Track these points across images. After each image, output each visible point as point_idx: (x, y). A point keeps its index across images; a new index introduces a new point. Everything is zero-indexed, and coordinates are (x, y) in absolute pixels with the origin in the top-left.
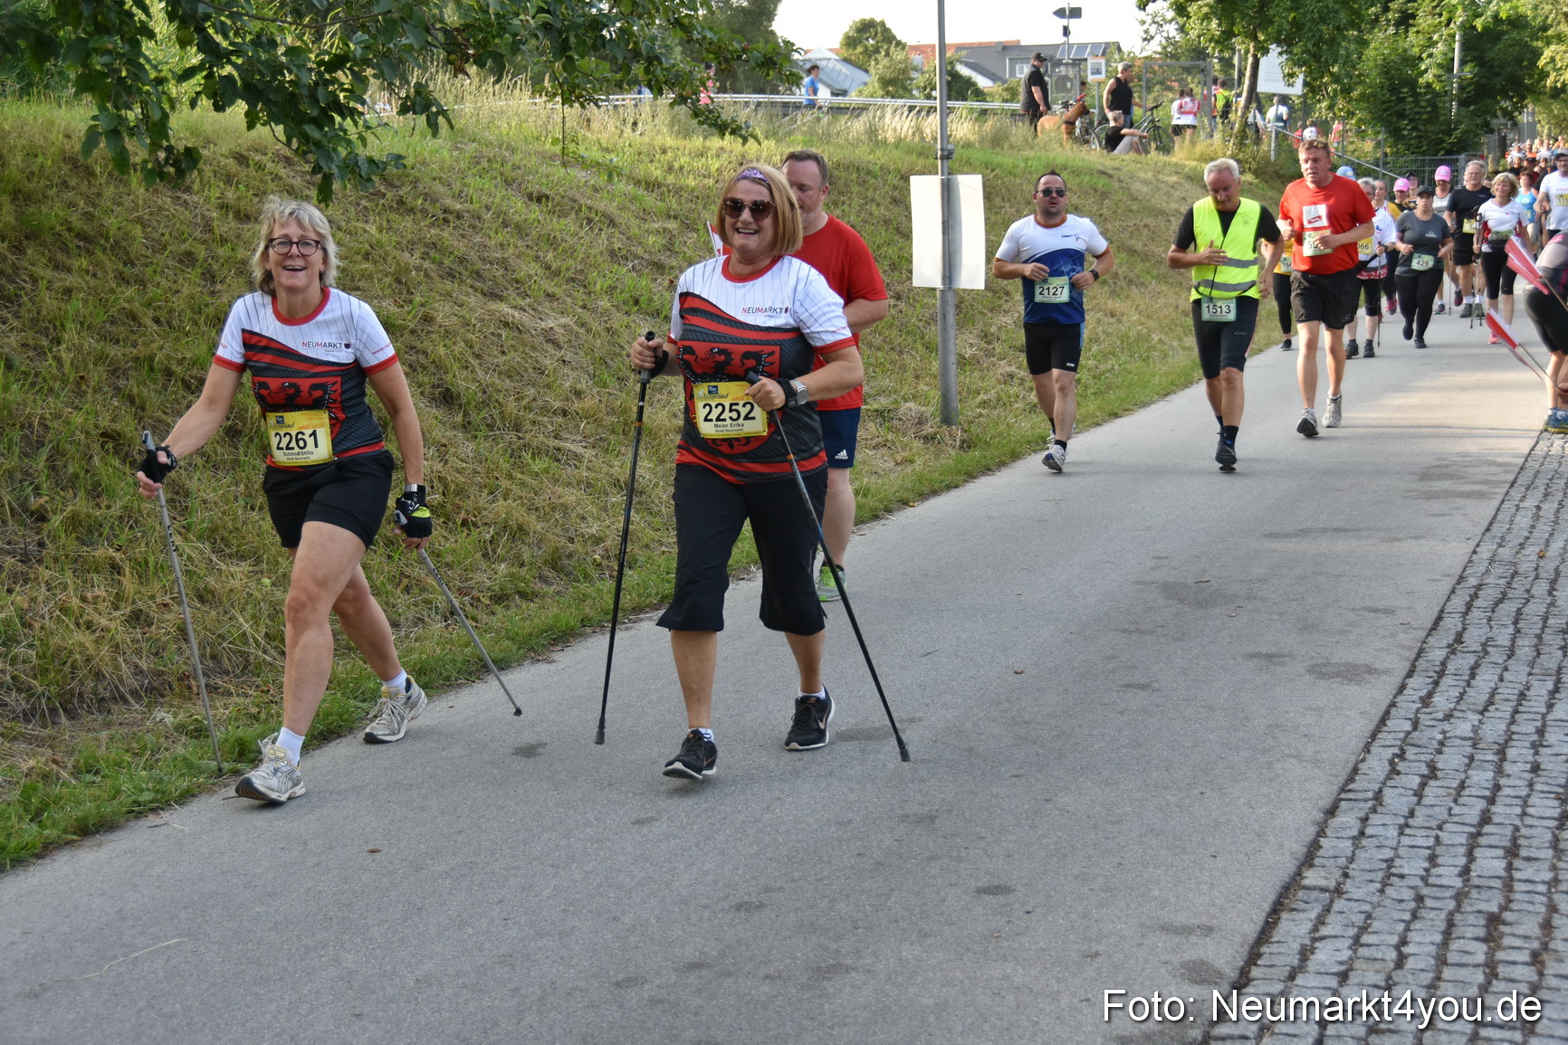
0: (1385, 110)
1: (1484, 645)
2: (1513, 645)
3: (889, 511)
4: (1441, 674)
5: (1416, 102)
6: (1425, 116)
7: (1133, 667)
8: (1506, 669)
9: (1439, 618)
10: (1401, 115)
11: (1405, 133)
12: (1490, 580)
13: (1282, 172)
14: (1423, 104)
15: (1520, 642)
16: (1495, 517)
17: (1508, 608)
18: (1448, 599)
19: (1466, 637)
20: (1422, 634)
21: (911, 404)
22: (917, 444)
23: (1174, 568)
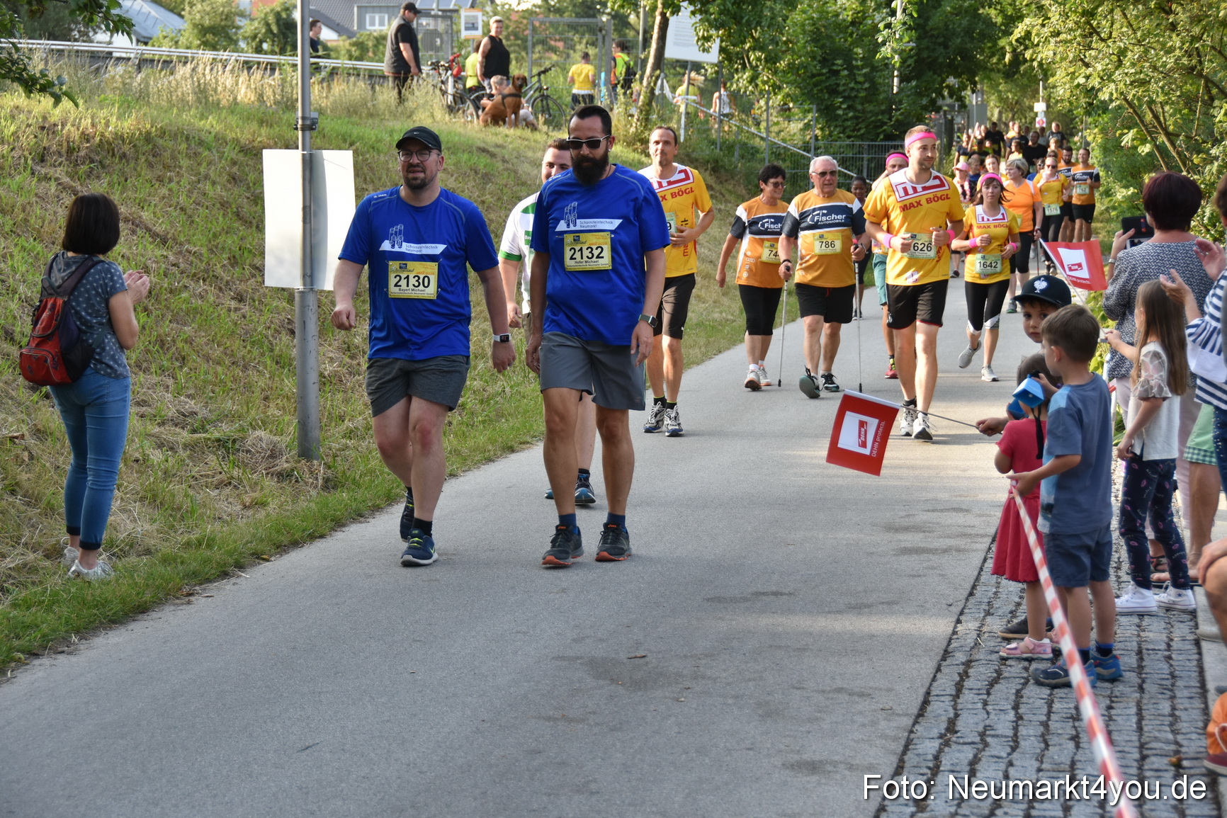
0: (815, 85)
1: (982, 735)
2: (1016, 735)
3: (241, 567)
4: (935, 770)
5: (852, 76)
6: (863, 94)
7: (563, 764)
8: (1011, 764)
9: (926, 703)
10: (833, 92)
11: (840, 112)
12: (980, 655)
13: (694, 155)
14: (860, 79)
15: (1023, 731)
16: (977, 579)
17: (1005, 691)
18: (934, 679)
19: (960, 725)
20: (908, 722)
21: (260, 433)
22: (270, 483)
23: (601, 640)
